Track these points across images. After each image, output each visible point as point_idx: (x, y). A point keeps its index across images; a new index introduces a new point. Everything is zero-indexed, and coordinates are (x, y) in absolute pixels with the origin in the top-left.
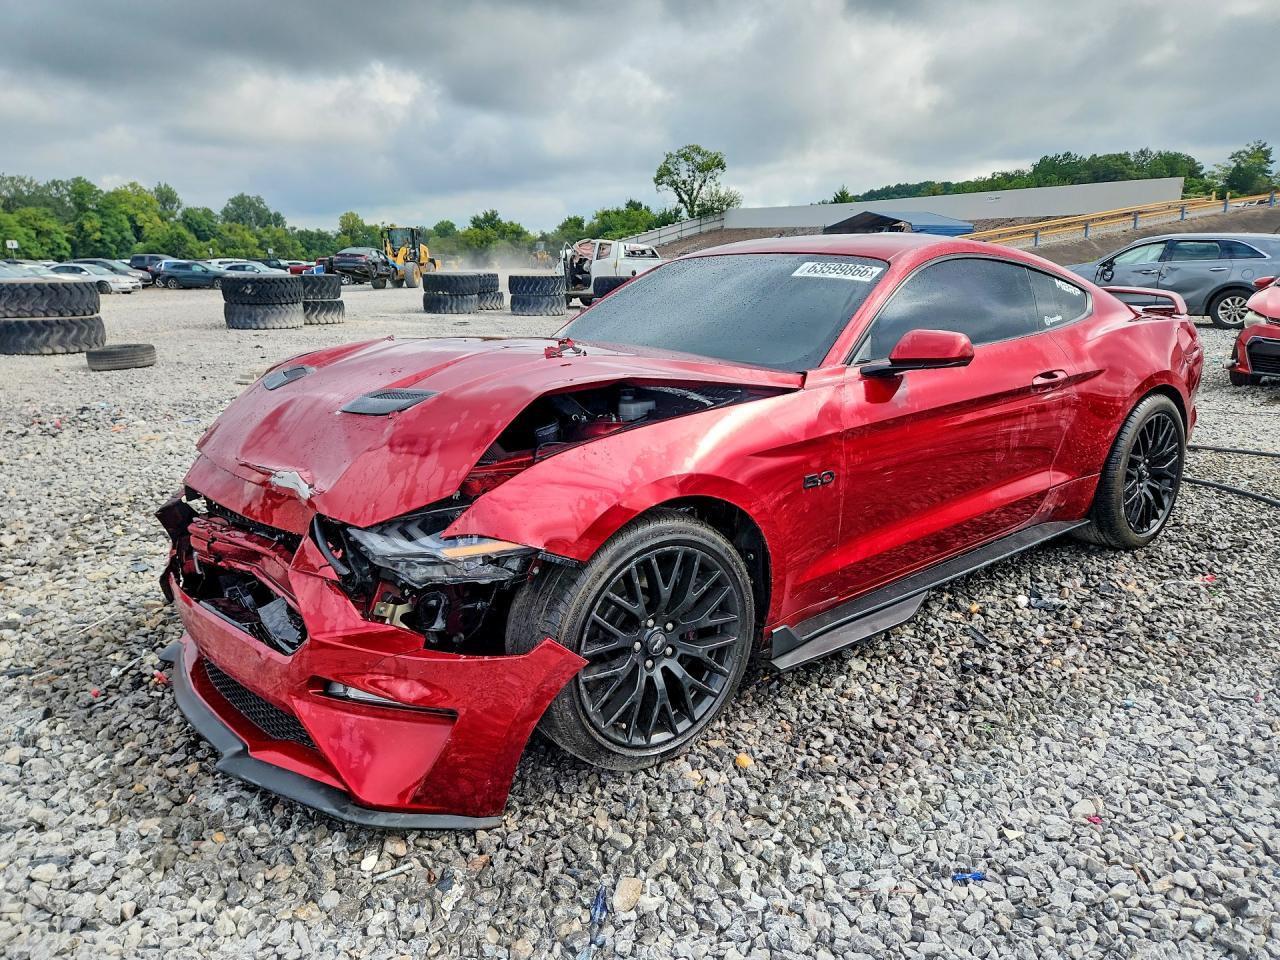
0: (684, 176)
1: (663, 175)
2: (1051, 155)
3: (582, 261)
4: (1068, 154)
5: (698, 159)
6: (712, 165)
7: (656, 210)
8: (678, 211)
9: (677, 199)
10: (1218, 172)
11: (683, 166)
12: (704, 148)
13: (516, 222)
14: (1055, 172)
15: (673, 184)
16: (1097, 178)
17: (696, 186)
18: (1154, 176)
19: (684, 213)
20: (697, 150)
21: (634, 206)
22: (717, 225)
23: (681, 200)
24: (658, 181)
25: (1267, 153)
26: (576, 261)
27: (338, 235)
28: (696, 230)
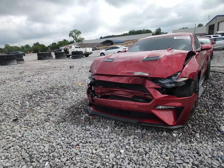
0: (74, 35)
1: (70, 35)
2: (131, 30)
3: (67, 49)
4: (133, 30)
5: (76, 32)
6: (79, 33)
7: (69, 41)
8: (74, 41)
9: (73, 39)
10: (154, 32)
11: (74, 33)
12: (77, 30)
13: (43, 44)
14: (132, 33)
15: (73, 36)
16: (138, 34)
17: (77, 36)
18: (146, 33)
19: (75, 41)
20: (76, 30)
21: (65, 40)
22: (81, 43)
23: (74, 39)
24: (70, 36)
25: (160, 29)
26: (65, 49)
27: (4, 48)
28: (78, 44)
